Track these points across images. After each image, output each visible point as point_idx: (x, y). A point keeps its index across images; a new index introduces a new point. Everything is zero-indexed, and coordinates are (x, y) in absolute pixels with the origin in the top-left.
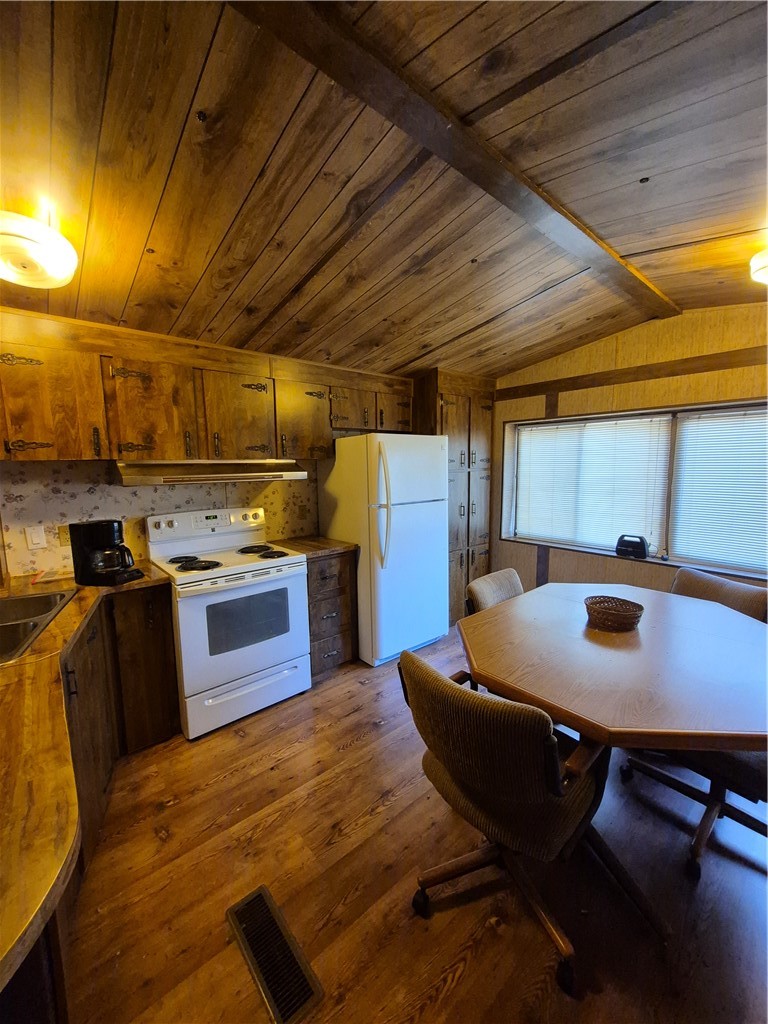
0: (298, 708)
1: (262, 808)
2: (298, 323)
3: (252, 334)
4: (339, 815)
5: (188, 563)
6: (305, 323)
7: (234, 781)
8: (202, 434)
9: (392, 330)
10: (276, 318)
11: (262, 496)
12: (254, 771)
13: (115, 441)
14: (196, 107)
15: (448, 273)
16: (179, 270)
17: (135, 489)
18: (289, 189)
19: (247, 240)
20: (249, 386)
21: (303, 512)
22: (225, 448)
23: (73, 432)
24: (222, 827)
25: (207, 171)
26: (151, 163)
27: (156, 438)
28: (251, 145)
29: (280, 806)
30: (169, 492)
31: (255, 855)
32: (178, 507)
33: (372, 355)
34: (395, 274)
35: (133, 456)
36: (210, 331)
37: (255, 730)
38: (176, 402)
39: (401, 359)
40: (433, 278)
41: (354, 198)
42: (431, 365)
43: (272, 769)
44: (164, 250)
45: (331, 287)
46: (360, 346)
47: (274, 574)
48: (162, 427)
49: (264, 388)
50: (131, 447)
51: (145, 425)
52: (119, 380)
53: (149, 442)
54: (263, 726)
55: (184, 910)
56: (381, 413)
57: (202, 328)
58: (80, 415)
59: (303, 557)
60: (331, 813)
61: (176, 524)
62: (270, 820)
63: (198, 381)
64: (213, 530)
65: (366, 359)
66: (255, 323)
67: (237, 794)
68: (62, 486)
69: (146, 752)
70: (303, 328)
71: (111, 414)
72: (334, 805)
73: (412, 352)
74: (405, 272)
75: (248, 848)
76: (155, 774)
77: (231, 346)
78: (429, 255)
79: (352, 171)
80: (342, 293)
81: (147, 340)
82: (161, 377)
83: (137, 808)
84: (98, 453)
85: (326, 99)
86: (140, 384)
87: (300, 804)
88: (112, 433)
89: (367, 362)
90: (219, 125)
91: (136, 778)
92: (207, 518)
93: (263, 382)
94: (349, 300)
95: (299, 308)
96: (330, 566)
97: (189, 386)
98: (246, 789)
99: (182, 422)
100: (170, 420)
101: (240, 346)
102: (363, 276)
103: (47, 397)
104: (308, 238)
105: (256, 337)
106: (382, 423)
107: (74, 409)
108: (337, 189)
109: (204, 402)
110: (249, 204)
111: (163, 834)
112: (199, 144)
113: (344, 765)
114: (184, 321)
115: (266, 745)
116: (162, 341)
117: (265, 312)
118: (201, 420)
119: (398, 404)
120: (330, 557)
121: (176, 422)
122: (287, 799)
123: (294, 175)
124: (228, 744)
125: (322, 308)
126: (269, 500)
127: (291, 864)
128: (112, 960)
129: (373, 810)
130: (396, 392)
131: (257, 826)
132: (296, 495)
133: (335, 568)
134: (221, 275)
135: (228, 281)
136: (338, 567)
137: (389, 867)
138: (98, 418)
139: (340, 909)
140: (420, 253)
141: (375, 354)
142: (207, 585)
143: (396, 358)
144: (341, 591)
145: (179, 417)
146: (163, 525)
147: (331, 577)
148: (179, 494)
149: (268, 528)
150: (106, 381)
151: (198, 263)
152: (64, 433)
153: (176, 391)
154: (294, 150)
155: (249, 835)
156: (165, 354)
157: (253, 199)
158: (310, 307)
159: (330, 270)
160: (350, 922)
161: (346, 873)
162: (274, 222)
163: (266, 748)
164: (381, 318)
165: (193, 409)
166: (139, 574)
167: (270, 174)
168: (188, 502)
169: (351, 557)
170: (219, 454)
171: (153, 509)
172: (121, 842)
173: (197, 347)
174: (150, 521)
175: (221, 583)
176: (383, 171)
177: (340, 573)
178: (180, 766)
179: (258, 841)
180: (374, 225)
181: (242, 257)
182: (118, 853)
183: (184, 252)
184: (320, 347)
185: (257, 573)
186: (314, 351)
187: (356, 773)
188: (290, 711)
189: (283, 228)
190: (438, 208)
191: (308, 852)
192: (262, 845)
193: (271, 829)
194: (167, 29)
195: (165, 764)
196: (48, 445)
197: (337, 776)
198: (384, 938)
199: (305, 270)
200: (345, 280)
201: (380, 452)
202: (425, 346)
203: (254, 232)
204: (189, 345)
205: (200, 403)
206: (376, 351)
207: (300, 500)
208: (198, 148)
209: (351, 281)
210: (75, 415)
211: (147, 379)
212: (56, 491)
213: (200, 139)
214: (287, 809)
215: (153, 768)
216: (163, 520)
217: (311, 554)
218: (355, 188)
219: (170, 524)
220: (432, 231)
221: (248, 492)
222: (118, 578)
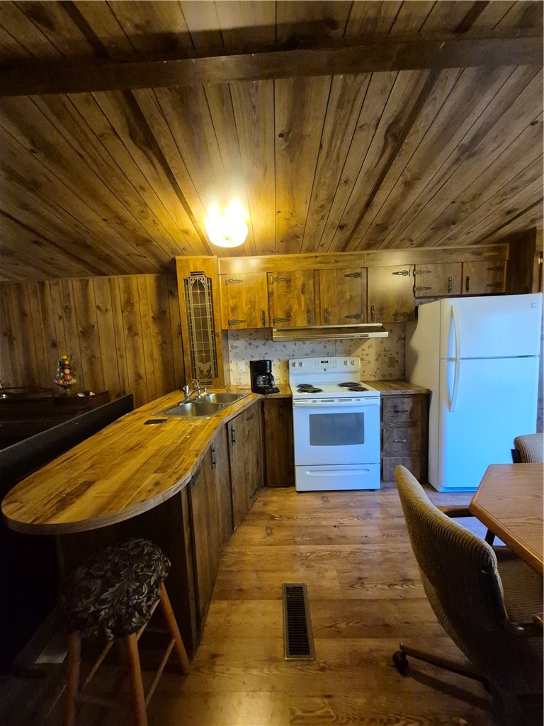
0: (365, 498)
1: (320, 544)
2: (377, 225)
3: (348, 241)
4: (366, 574)
5: (304, 388)
6: (383, 224)
7: (312, 523)
8: (318, 310)
9: (464, 208)
10: (360, 227)
11: (360, 349)
12: (324, 523)
13: (272, 318)
14: (278, 133)
15: (505, 145)
16: (295, 216)
17: (285, 343)
18: (340, 147)
19: (325, 187)
20: (348, 276)
21: (392, 362)
22: (331, 318)
23: (254, 314)
24: (295, 543)
25: (292, 161)
26: (266, 170)
27: (292, 314)
28: (309, 136)
29: (331, 549)
30: (302, 346)
31: (308, 566)
32: (307, 355)
33: (453, 232)
34: (446, 166)
35: (280, 325)
36: (322, 245)
37: (334, 500)
38: (303, 293)
39: (484, 230)
40: (490, 154)
41: (387, 131)
42: (525, 226)
43: (335, 526)
44: (285, 210)
45: (392, 195)
46: (437, 228)
47: (354, 401)
48: (296, 307)
49: (358, 275)
50: (280, 320)
51: (287, 307)
52: (275, 284)
53: (288, 316)
54: (339, 501)
55: (266, 571)
56: (468, 279)
57: (317, 245)
58: (257, 305)
59: (378, 393)
60: (360, 570)
61: (303, 365)
62: (323, 553)
63: (317, 278)
64: (325, 370)
65: (448, 236)
66: (348, 233)
67: (310, 530)
68: (253, 342)
69: (276, 489)
70: (382, 228)
71: (271, 303)
72: (365, 567)
73: (495, 220)
74: (457, 160)
75: (306, 561)
76: (276, 501)
77: (337, 251)
78: (476, 139)
79: (379, 115)
80: (404, 196)
81: (289, 259)
82: (296, 279)
83: (262, 513)
84: (264, 324)
85: (344, 86)
86: (285, 285)
87: (342, 555)
88: (271, 313)
89: (449, 239)
90: (290, 135)
91: (268, 499)
92: (322, 362)
93: (358, 271)
94: (413, 198)
95: (374, 216)
96: (403, 403)
97: (312, 281)
98: (315, 530)
99: (306, 304)
100: (299, 304)
101: (344, 250)
102: (417, 178)
103: (244, 297)
104: (364, 170)
105: (352, 242)
106: (467, 289)
107: (255, 302)
108: (372, 131)
109: (319, 289)
110: (319, 167)
111: (269, 531)
112: (284, 150)
113: (383, 546)
114: (306, 244)
115: (337, 512)
116: (297, 258)
117: (351, 226)
118: (317, 302)
119: (488, 269)
120: (403, 396)
121: (303, 303)
122: (337, 547)
123: (340, 137)
124: (315, 501)
125: (393, 209)
126: (365, 353)
127: (324, 583)
128: (232, 571)
129: (392, 585)
130: (488, 259)
131: (314, 552)
132: (387, 349)
133: (407, 405)
134: (317, 212)
135: (322, 214)
136: (411, 405)
137: (387, 626)
138: (265, 306)
139: (343, 626)
140: (466, 141)
141: (455, 231)
142: (310, 402)
143: (479, 229)
144: (413, 424)
145: (305, 301)
146: (297, 365)
147: (404, 412)
148: (308, 346)
149: (364, 372)
150: (269, 286)
151: (303, 210)
152: (250, 315)
153: (304, 286)
154: (335, 124)
155: (308, 554)
156: (299, 265)
157: (321, 163)
158: (383, 212)
159: (388, 183)
160: (346, 637)
161: (356, 609)
162: (337, 171)
163: (336, 514)
164: (447, 203)
165: (313, 296)
166: (277, 390)
167: (325, 145)
168: (312, 352)
169: (424, 399)
170: (327, 321)
171: (293, 355)
172: (251, 525)
173: (316, 257)
174: (291, 362)
175: (319, 402)
176: (403, 102)
177: (412, 411)
178: (287, 503)
179: (311, 560)
180: (412, 140)
181: (325, 197)
182: (249, 529)
183: (294, 207)
184: (402, 236)
185: (341, 399)
186: (398, 241)
187: (389, 556)
188: (360, 498)
189: (344, 170)
190: (468, 101)
191: (336, 583)
192: (312, 563)
193: (321, 559)
194: (254, 107)
195: (282, 499)
196: (244, 321)
197: (375, 551)
198: (366, 661)
199: (369, 190)
200: (403, 186)
201: (452, 315)
202: (509, 212)
203: (328, 181)
204: (312, 257)
205: (317, 291)
206: (455, 229)
207: (389, 353)
208: (284, 152)
209: (408, 185)
210: (255, 305)
211: (288, 281)
212: (250, 344)
213: (284, 147)
214: (335, 553)
215: (275, 498)
216: (297, 362)
217: (385, 392)
218: (386, 123)
219: (301, 364)
220: (472, 118)
221: (350, 346)
222: (267, 391)
